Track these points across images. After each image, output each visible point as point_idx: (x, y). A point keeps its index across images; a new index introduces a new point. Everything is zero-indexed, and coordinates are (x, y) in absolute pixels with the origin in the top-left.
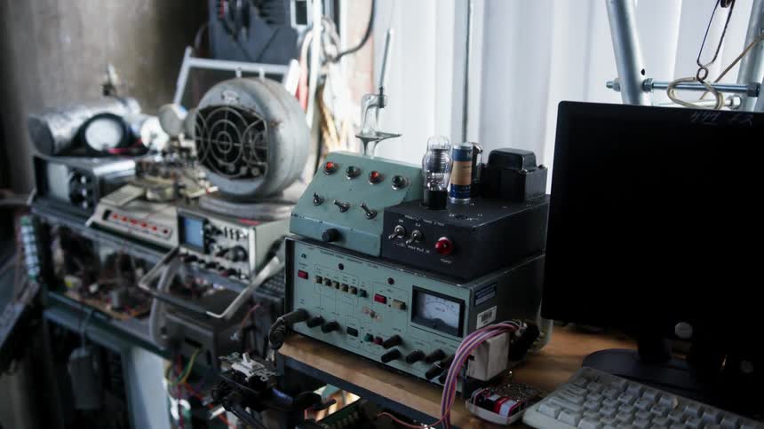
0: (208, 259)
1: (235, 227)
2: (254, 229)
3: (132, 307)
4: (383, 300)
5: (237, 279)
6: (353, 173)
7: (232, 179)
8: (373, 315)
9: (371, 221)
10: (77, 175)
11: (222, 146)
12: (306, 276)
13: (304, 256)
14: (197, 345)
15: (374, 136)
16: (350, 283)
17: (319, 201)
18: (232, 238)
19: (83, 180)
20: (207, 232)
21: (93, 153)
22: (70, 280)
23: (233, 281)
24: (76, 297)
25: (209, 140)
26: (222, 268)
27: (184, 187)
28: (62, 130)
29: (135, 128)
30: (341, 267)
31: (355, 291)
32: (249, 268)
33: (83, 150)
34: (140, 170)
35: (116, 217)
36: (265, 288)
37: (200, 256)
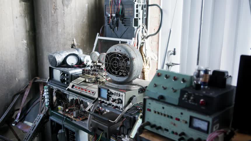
0: (108, 102)
1: (118, 92)
2: (125, 93)
3: (80, 117)
4: (178, 120)
5: (118, 109)
6: (167, 77)
7: (117, 76)
8: (174, 125)
9: (175, 93)
10: (63, 73)
11: (114, 66)
12: (150, 110)
13: (150, 104)
14: (102, 130)
15: (171, 64)
16: (166, 113)
17: (156, 86)
18: (117, 96)
19: (66, 75)
20: (109, 93)
21: (69, 66)
22: (60, 107)
23: (116, 110)
24: (61, 113)
25: (110, 64)
26: (113, 106)
27: (99, 78)
28: (59, 59)
29: (82, 59)
30: (163, 108)
31: (168, 116)
32: (123, 106)
33: (65, 65)
34: (84, 72)
35: (76, 87)
36: (128, 113)
37: (105, 101)
